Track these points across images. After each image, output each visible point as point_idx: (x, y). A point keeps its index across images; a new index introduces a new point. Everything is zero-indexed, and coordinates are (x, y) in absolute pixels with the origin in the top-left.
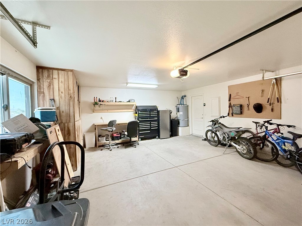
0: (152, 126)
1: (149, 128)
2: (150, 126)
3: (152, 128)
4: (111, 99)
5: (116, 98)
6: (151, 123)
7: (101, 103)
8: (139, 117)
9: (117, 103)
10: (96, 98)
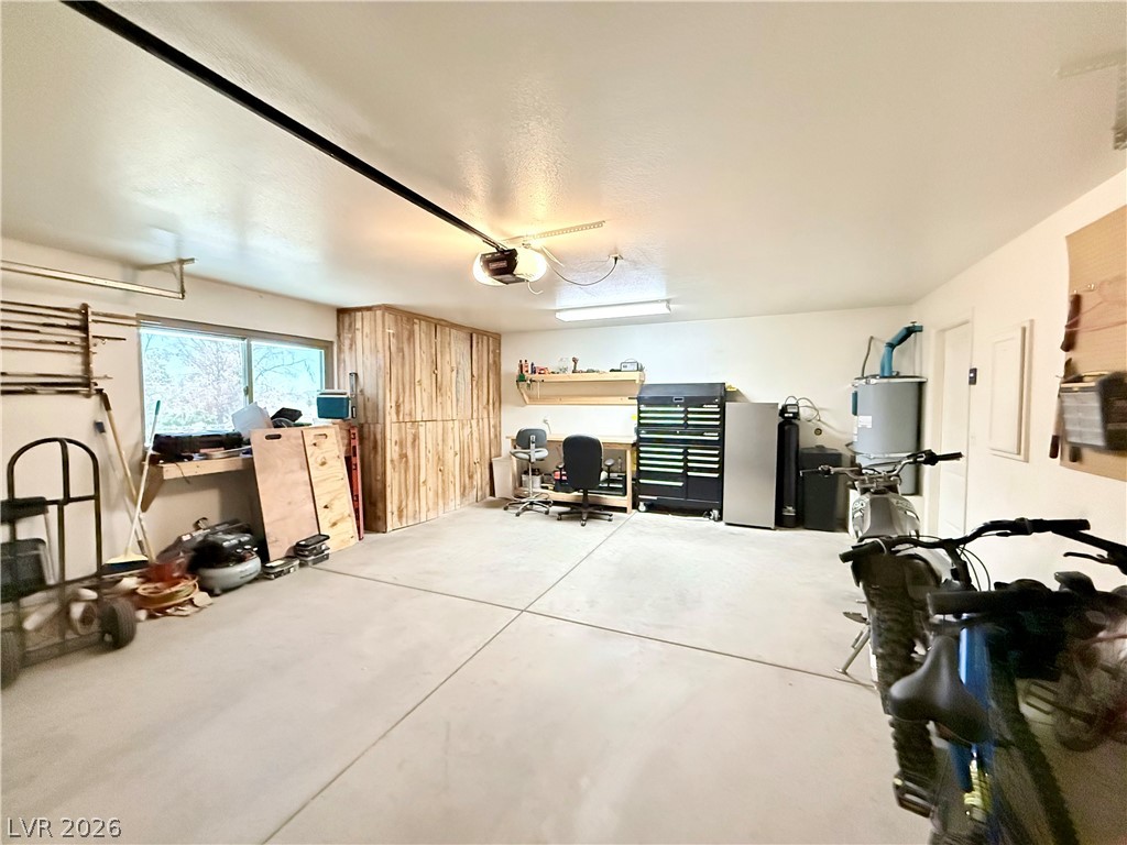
0: (690, 464)
1: (681, 471)
2: (682, 464)
3: (689, 473)
4: (562, 365)
5: (575, 360)
6: (690, 451)
7: (536, 377)
8: (640, 424)
9: (578, 377)
10: (523, 362)
